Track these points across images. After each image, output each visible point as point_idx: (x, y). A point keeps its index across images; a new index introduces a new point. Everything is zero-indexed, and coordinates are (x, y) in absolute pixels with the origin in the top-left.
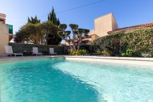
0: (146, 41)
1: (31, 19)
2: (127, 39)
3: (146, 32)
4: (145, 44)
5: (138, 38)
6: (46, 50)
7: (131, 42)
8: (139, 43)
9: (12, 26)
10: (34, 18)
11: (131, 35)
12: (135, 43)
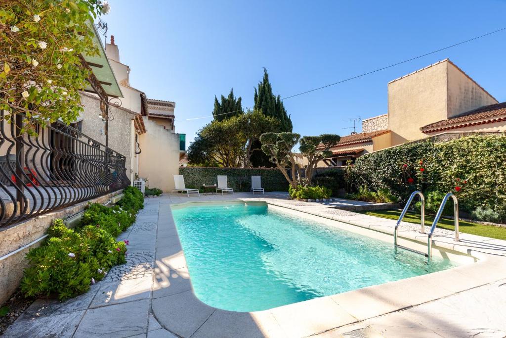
0: (489, 173)
1: (220, 102)
2: (440, 162)
3: (489, 145)
4: (487, 180)
5: (468, 161)
6: (245, 179)
7: (448, 172)
8: (471, 177)
9: (184, 135)
10: (226, 97)
11: (449, 153)
12: (460, 175)
